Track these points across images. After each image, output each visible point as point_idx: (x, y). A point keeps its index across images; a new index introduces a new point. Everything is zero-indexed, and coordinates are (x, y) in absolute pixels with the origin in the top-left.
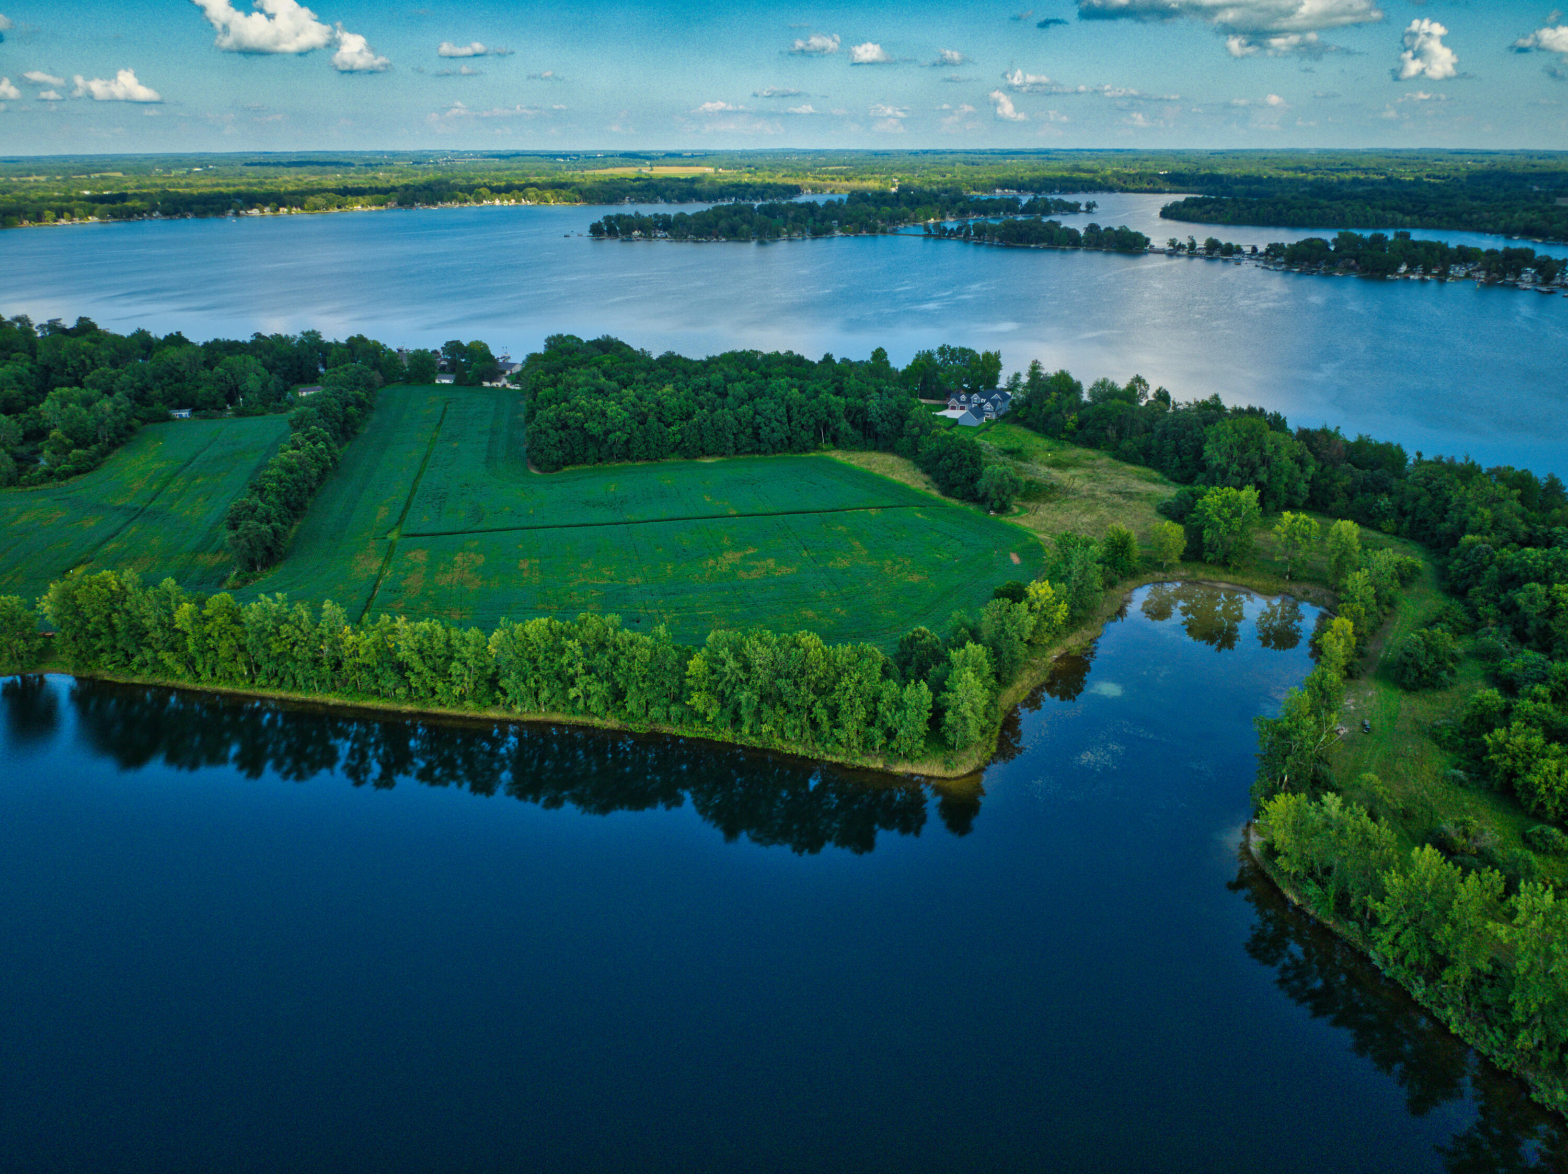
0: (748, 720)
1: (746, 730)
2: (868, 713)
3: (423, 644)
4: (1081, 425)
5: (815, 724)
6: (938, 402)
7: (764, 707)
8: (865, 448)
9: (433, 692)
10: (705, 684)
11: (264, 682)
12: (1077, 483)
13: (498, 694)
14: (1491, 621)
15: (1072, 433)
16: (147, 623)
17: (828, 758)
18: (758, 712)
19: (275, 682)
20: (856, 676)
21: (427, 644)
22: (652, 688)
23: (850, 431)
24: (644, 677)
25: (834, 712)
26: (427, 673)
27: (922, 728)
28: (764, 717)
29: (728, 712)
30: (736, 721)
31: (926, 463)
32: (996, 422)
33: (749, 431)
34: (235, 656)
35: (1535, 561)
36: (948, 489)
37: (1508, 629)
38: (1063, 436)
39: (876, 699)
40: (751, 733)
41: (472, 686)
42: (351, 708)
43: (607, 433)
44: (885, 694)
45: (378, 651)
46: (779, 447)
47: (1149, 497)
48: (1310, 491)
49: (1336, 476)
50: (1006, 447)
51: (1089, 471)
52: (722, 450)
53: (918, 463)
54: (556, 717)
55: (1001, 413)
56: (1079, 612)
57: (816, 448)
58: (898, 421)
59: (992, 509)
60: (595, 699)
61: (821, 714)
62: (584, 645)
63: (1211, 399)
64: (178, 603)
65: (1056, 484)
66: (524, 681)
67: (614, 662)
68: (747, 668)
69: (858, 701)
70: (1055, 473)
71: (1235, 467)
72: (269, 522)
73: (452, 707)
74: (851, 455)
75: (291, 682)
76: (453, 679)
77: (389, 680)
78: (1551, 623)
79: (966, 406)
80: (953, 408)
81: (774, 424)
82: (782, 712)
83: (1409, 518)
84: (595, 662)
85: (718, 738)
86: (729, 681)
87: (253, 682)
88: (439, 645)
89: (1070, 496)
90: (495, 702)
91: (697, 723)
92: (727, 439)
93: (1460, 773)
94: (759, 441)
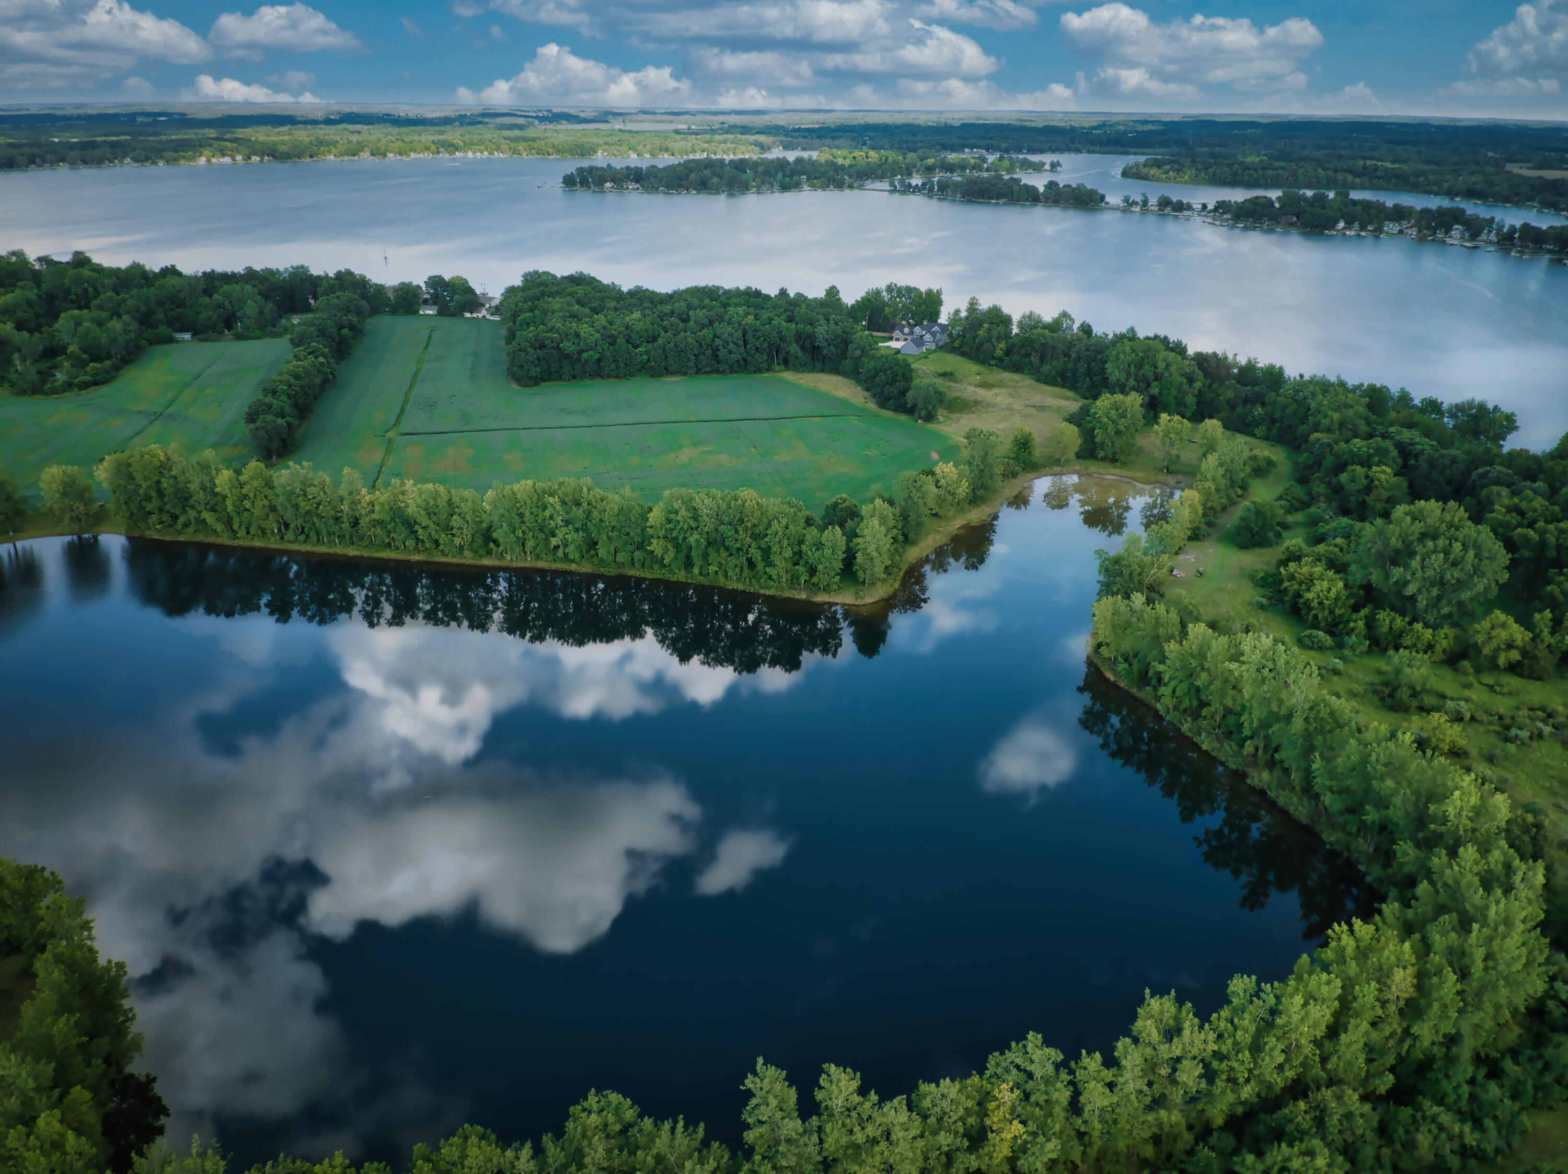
0: (698, 562)
1: (696, 571)
2: (795, 554)
3: (428, 503)
4: (1008, 352)
5: (751, 564)
6: (884, 334)
7: (710, 550)
8: (813, 370)
9: (437, 543)
10: (662, 534)
11: (292, 538)
12: (999, 399)
13: (492, 545)
14: (1322, 498)
15: (1001, 360)
16: (192, 487)
17: (762, 592)
18: (705, 556)
19: (302, 537)
20: (784, 521)
21: (432, 502)
22: (619, 537)
23: (800, 354)
24: (613, 528)
25: (766, 553)
26: (432, 527)
27: (839, 565)
28: (710, 559)
29: (682, 555)
30: (688, 564)
31: (865, 381)
32: (935, 351)
33: (709, 352)
34: (268, 515)
35: (1359, 449)
36: (883, 403)
37: (1335, 504)
38: (992, 362)
39: (801, 542)
40: (701, 574)
41: (469, 537)
42: (368, 558)
43: (581, 352)
44: (808, 537)
45: (391, 509)
46: (735, 367)
47: (1058, 410)
48: (1198, 404)
49: (1220, 391)
50: (941, 371)
51: (1011, 391)
52: (684, 370)
53: (859, 382)
54: (541, 564)
55: (941, 344)
56: (980, 492)
57: (768, 370)
58: (842, 345)
59: (920, 418)
60: (572, 547)
61: (756, 555)
62: (564, 503)
63: (1128, 332)
64: (218, 470)
65: (979, 399)
66: (514, 532)
67: (588, 515)
68: (696, 518)
69: (785, 543)
70: (981, 391)
71: (1132, 382)
72: (283, 417)
73: (453, 556)
74: (800, 375)
75: (315, 538)
76: (454, 531)
77: (400, 534)
78: (1367, 498)
79: (909, 338)
80: (898, 340)
81: (731, 346)
82: (725, 554)
83: (1278, 424)
84: (572, 515)
85: (674, 579)
86: (682, 528)
87: (282, 538)
88: (442, 502)
89: (991, 409)
90: (489, 553)
91: (656, 566)
92: (689, 360)
93: (1264, 601)
94: (718, 362)
